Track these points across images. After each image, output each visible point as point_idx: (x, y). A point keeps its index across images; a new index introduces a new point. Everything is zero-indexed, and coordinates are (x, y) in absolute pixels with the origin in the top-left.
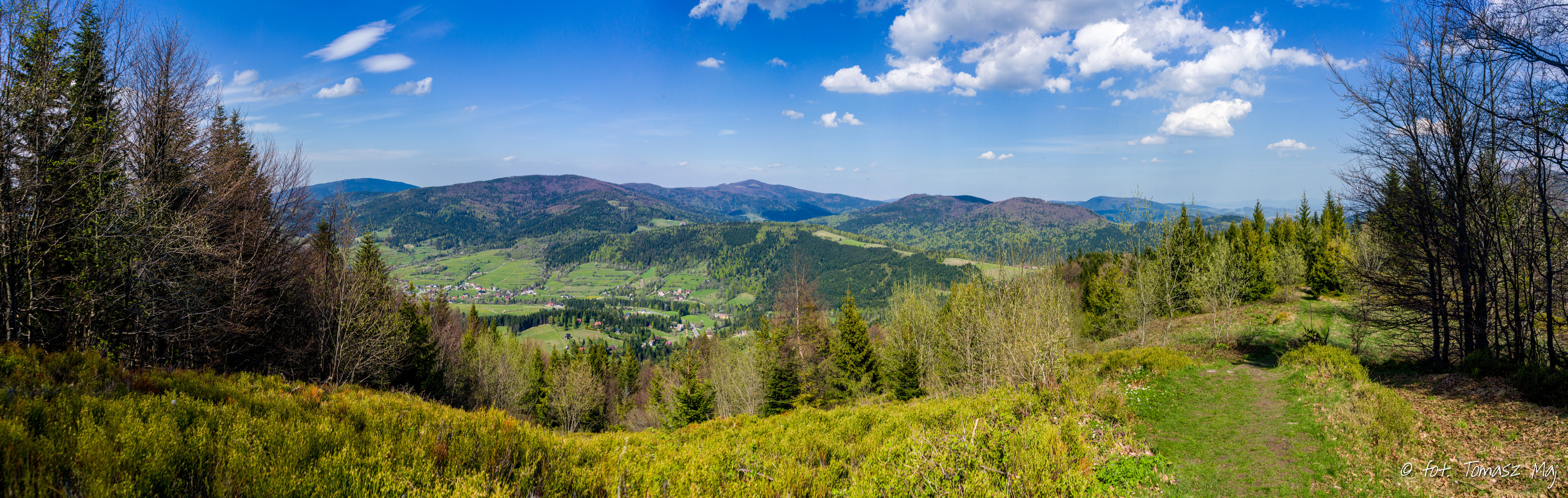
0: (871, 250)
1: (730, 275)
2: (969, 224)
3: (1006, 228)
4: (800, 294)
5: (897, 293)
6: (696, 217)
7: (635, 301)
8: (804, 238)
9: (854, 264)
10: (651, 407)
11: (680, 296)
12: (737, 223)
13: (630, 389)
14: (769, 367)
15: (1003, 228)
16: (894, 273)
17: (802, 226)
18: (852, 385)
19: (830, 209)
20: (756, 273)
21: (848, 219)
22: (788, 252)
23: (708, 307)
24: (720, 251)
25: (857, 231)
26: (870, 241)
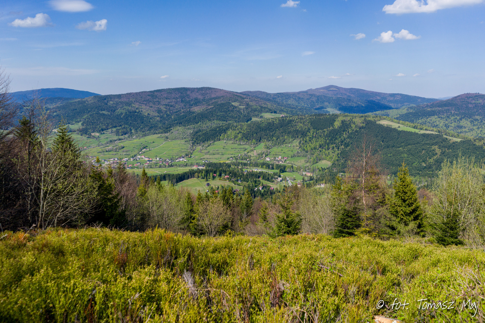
0: (424, 135)
1: (315, 148)
4: (367, 163)
5: (445, 169)
6: (292, 112)
7: (250, 163)
8: (370, 125)
9: (409, 145)
10: (260, 223)
11: (280, 160)
12: (319, 115)
13: (247, 214)
14: (340, 208)
16: (443, 153)
17: (369, 116)
18: (401, 227)
19: (392, 105)
20: (333, 148)
21: (406, 112)
22: (358, 134)
23: (299, 168)
24: (308, 133)
25: (414, 121)
26: (424, 128)
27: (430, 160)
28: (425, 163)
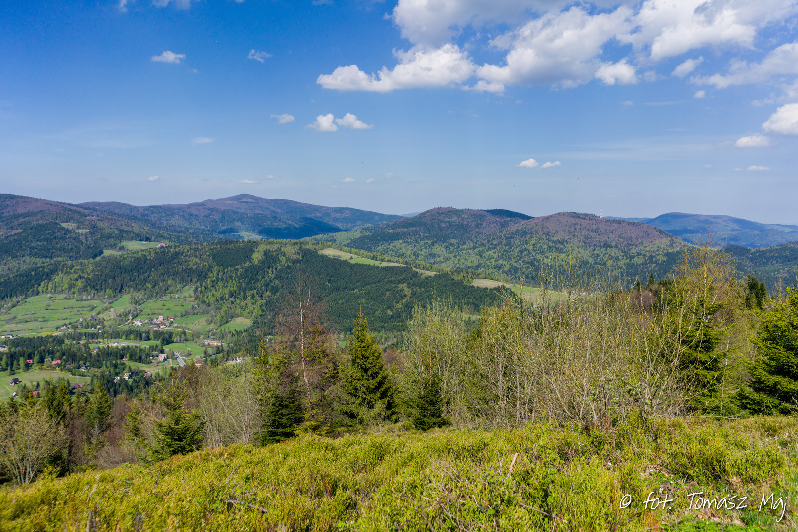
0: (386, 269)
1: (222, 299)
2: (504, 242)
3: (549, 247)
4: (305, 317)
5: (418, 317)
6: (178, 238)
7: (104, 333)
8: (309, 257)
9: (367, 284)
11: (161, 323)
12: (227, 242)
13: (100, 427)
14: (268, 395)
15: (545, 247)
16: (414, 294)
17: (306, 243)
18: (364, 413)
19: (339, 225)
20: (253, 296)
21: (359, 236)
22: (291, 271)
23: (196, 334)
24: (209, 273)
25: (371, 249)
26: (386, 259)
27: (398, 305)
28: (392, 311)
